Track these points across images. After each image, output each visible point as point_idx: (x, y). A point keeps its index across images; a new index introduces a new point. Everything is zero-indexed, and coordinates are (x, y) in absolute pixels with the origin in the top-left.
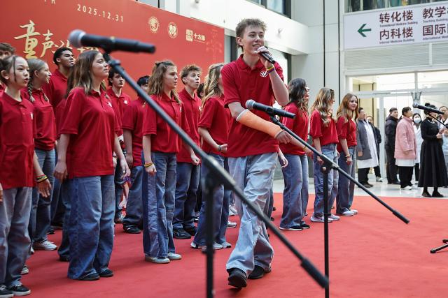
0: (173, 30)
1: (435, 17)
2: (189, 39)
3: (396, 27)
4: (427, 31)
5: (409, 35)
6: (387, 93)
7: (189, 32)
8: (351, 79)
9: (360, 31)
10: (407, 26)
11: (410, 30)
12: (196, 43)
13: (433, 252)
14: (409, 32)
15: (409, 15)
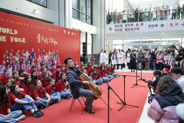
0: (69, 33)
1: (128, 26)
2: (72, 35)
3: (118, 29)
4: (126, 30)
5: (122, 30)
6: (116, 45)
7: (72, 33)
8: (107, 41)
9: (110, 29)
10: (121, 28)
11: (122, 29)
12: (74, 35)
13: (131, 87)
14: (121, 30)
15: (122, 26)
